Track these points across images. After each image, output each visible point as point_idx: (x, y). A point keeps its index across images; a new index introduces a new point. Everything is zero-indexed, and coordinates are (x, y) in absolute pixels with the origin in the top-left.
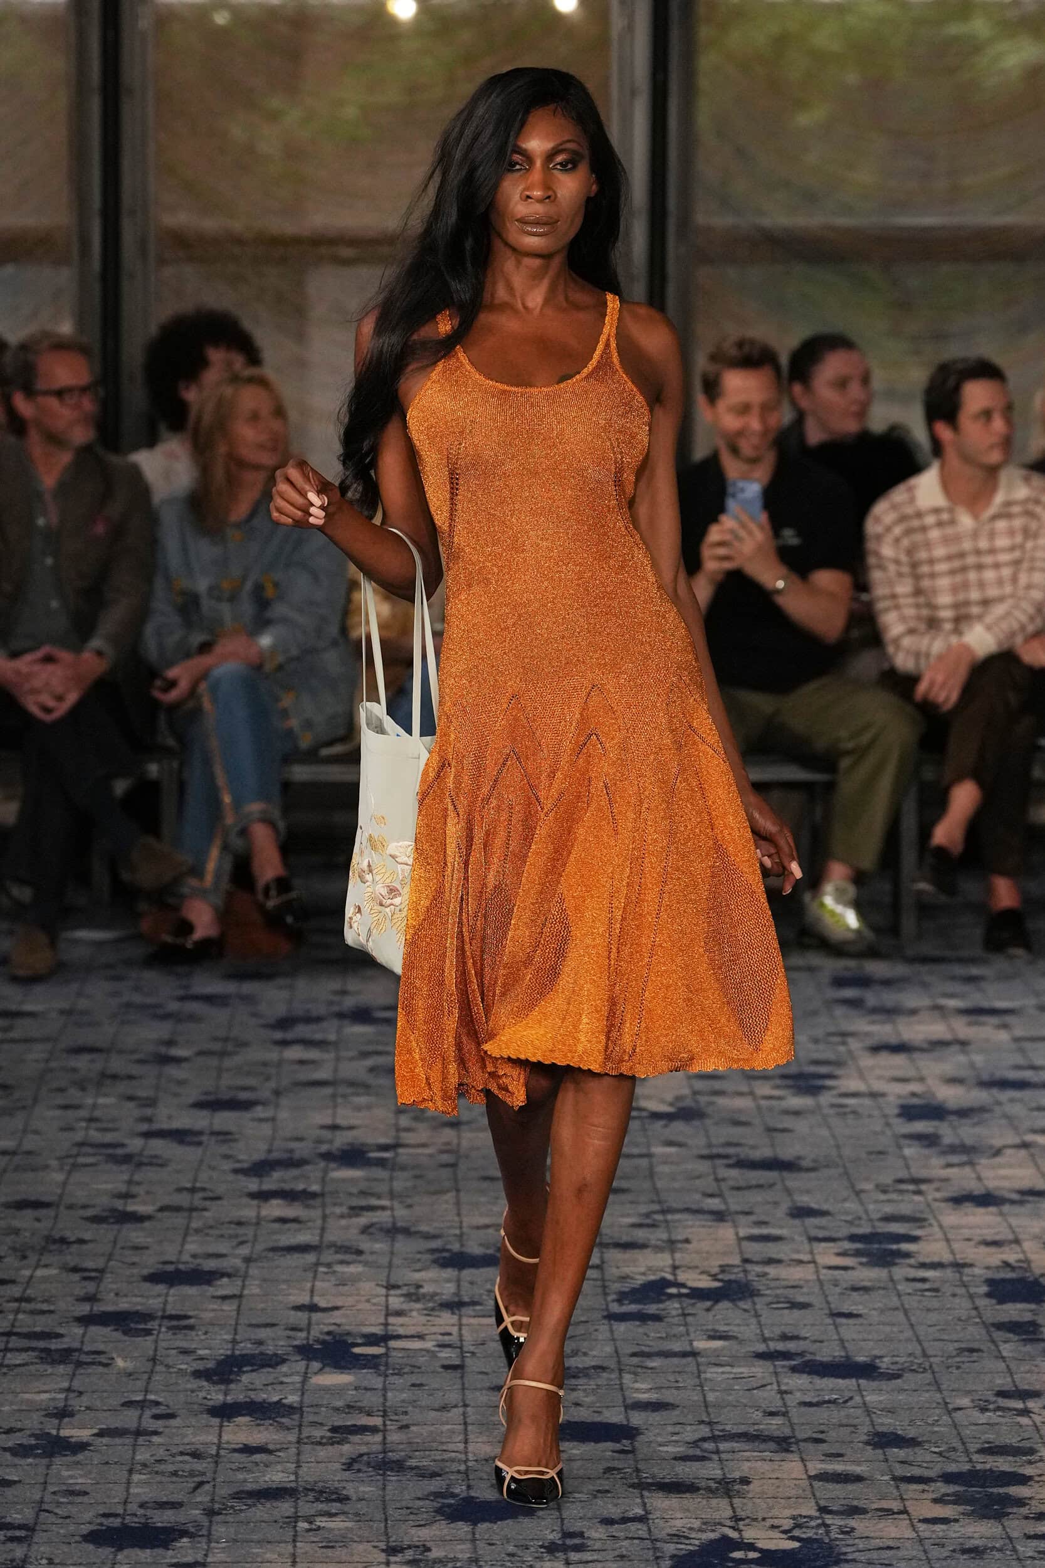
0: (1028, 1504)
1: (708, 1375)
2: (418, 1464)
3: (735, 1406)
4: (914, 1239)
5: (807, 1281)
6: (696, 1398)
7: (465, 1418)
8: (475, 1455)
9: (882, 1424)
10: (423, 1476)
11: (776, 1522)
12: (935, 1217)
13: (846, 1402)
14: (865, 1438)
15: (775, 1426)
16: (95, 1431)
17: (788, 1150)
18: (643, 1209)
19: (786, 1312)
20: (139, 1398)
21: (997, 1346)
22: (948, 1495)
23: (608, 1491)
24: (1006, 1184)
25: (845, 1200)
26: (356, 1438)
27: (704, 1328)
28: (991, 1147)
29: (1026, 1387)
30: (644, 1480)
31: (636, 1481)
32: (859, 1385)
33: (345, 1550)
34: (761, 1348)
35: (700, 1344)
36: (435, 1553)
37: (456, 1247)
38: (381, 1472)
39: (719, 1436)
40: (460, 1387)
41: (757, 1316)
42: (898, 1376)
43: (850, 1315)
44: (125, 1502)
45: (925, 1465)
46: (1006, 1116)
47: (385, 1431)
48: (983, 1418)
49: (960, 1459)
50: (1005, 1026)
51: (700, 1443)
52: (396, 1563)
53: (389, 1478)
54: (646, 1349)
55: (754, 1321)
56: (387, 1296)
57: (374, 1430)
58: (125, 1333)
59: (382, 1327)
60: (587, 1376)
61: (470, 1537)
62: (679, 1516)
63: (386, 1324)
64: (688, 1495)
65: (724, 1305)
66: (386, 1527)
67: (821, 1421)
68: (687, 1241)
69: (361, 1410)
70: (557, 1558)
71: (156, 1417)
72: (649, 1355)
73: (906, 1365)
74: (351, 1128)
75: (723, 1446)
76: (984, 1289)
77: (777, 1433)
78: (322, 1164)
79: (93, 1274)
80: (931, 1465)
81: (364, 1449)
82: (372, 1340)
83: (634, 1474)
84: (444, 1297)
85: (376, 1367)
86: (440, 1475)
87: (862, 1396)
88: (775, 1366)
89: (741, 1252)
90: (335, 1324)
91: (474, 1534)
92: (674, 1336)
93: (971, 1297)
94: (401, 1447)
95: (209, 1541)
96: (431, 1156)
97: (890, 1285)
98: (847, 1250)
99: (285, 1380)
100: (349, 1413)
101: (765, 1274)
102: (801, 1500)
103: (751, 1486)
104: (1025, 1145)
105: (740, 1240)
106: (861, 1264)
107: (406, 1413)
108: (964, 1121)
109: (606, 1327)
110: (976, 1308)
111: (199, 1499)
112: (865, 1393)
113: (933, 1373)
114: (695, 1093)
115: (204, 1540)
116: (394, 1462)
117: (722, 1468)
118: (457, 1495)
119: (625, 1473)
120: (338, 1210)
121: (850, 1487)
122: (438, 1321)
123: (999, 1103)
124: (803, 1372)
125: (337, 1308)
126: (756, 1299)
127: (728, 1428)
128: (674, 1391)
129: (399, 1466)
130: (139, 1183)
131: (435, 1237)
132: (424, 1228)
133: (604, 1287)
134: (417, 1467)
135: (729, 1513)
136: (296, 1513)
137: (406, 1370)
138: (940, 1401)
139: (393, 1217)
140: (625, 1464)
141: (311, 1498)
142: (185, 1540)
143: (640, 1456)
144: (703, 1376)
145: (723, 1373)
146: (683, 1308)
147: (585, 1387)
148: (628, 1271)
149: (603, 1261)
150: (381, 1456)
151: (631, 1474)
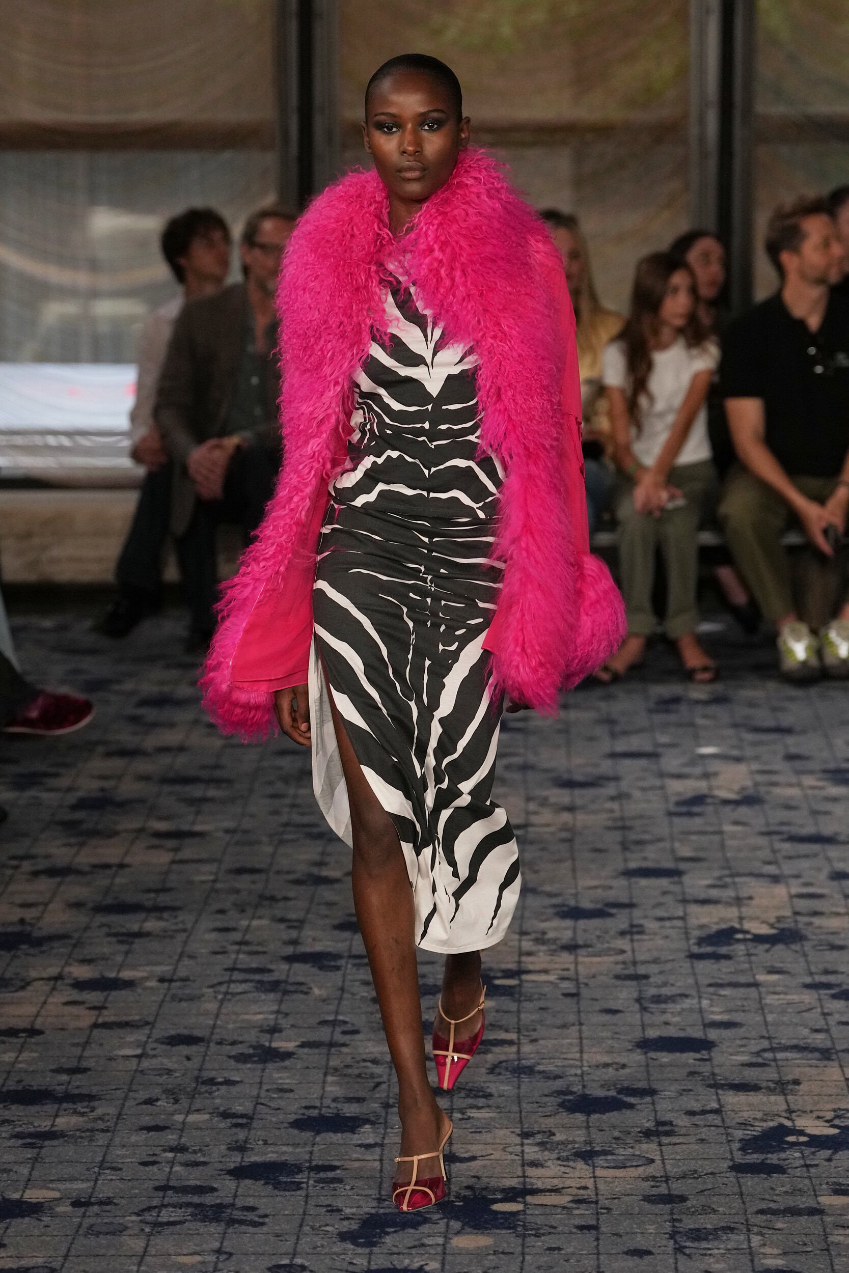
1: (768, 1001)
2: (545, 1069)
3: (789, 1025)
5: (844, 929)
6: (758, 1019)
7: (580, 1035)
8: (588, 1062)
10: (549, 1078)
11: (821, 1114)
15: (819, 1040)
16: (298, 1043)
17: (828, 829)
18: (717, 874)
19: (827, 953)
20: (331, 1018)
23: (690, 1090)
26: (497, 1049)
27: (765, 965)
30: (718, 1082)
31: (712, 1082)
33: (489, 1135)
34: (808, 980)
35: (761, 978)
36: (559, 1137)
37: (572, 903)
38: (516, 1075)
39: (776, 1048)
40: (576, 1009)
41: (805, 955)
44: (322, 1098)
47: (519, 1044)
51: (761, 1054)
52: (528, 1144)
53: (522, 1080)
54: (720, 981)
55: (802, 959)
56: (520, 941)
57: (511, 1043)
58: (321, 968)
59: (516, 964)
60: (674, 1002)
61: (585, 1125)
62: (745, 1109)
63: (519, 962)
64: (752, 1093)
65: (779, 947)
66: (521, 1117)
68: (750, 898)
69: (501, 1027)
70: (652, 1141)
71: (344, 1033)
72: (721, 986)
75: (780, 1055)
77: (821, 1046)
79: (295, 924)
81: (503, 1058)
82: (509, 974)
83: (711, 1077)
84: (563, 942)
85: (512, 995)
86: (561, 1077)
88: (819, 995)
89: (793, 907)
91: (588, 1122)
92: (741, 971)
94: (532, 1056)
95: (386, 1128)
96: (552, 834)
101: (810, 924)
102: (840, 1097)
103: (801, 1087)
105: (792, 897)
107: (535, 1030)
109: (688, 965)
111: (377, 1096)
114: (756, 784)
115: (383, 1126)
116: (526, 1067)
117: (779, 1073)
118: (575, 1093)
119: (704, 1076)
122: (558, 959)
124: (841, 999)
126: (805, 943)
127: (783, 1041)
128: (742, 1014)
129: (530, 1071)
130: (328, 855)
131: (556, 895)
132: (547, 888)
133: (687, 933)
134: (544, 1072)
135: (785, 1107)
136: (452, 1106)
137: (535, 997)
140: (705, 1069)
141: (463, 1094)
142: (367, 1126)
143: (715, 1062)
144: (763, 1002)
145: (779, 999)
146: (748, 950)
147: (672, 1010)
148: (704, 921)
149: (686, 914)
150: (516, 1063)
151: (708, 1077)
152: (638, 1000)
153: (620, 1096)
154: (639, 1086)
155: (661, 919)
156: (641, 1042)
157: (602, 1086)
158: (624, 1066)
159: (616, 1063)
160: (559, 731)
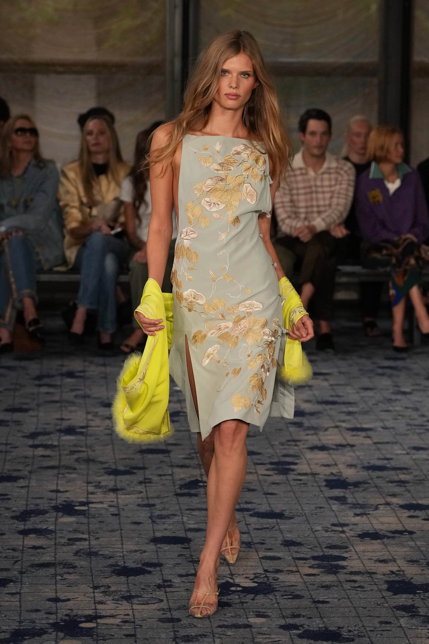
0: (346, 568)
2: (103, 553)
4: (295, 464)
5: (254, 480)
7: (121, 535)
8: (126, 549)
9: (287, 537)
10: (106, 558)
11: (248, 576)
12: (303, 455)
13: (272, 528)
14: (281, 542)
15: (245, 538)
18: (187, 452)
19: (247, 493)
21: (330, 506)
22: (315, 565)
23: (180, 564)
24: (330, 442)
25: (267, 448)
26: (78, 543)
28: (324, 427)
29: (343, 522)
30: (194, 559)
31: (191, 560)
32: (277, 522)
33: (76, 588)
36: (113, 588)
37: (113, 467)
38: (89, 556)
40: (118, 522)
42: (293, 518)
43: (272, 494)
45: (305, 553)
46: (329, 415)
47: (89, 540)
48: (327, 535)
49: (318, 551)
50: (326, 380)
52: (97, 592)
53: (92, 559)
54: (192, 508)
56: (87, 486)
57: (85, 540)
59: (86, 499)
60: (169, 518)
61: (126, 582)
63: (87, 498)
66: (92, 578)
67: (263, 536)
69: (79, 532)
70: (161, 590)
72: (193, 510)
73: (296, 513)
74: (68, 420)
76: (324, 483)
77: (245, 541)
78: (58, 434)
80: (307, 553)
81: (81, 547)
82: (82, 504)
84: (110, 487)
85: (84, 515)
86: (112, 558)
87: (279, 526)
88: (243, 514)
90: (67, 498)
91: (128, 581)
92: (203, 502)
93: (319, 486)
94: (97, 546)
95: (22, 584)
96: (101, 431)
97: (287, 482)
98: (270, 468)
99: (48, 520)
100: (75, 533)
102: (257, 567)
104: (337, 427)
106: (275, 474)
107: (97, 533)
108: (312, 417)
109: (176, 499)
110: (321, 491)
111: (16, 567)
112: (280, 525)
113: (306, 516)
115: (19, 584)
116: (94, 552)
118: (120, 565)
119: (186, 556)
120: (65, 452)
121: (276, 562)
122: (108, 496)
123: (326, 410)
124: (255, 516)
125: (67, 491)
129: (96, 554)
131: (105, 463)
132: (100, 459)
134: (103, 555)
135: (229, 572)
136: (56, 573)
137: (97, 516)
138: (309, 528)
139: (88, 455)
140: (187, 553)
141: (61, 567)
142: (12, 583)
143: (192, 550)
147: (168, 522)
148: (182, 476)
149: (173, 473)
150: (88, 550)
151: (189, 557)
152: (151, 517)
153: (143, 567)
154: (153, 562)
155: (160, 475)
156: (153, 539)
157: (134, 562)
158: (145, 551)
159: (141, 550)
160: (102, 378)
